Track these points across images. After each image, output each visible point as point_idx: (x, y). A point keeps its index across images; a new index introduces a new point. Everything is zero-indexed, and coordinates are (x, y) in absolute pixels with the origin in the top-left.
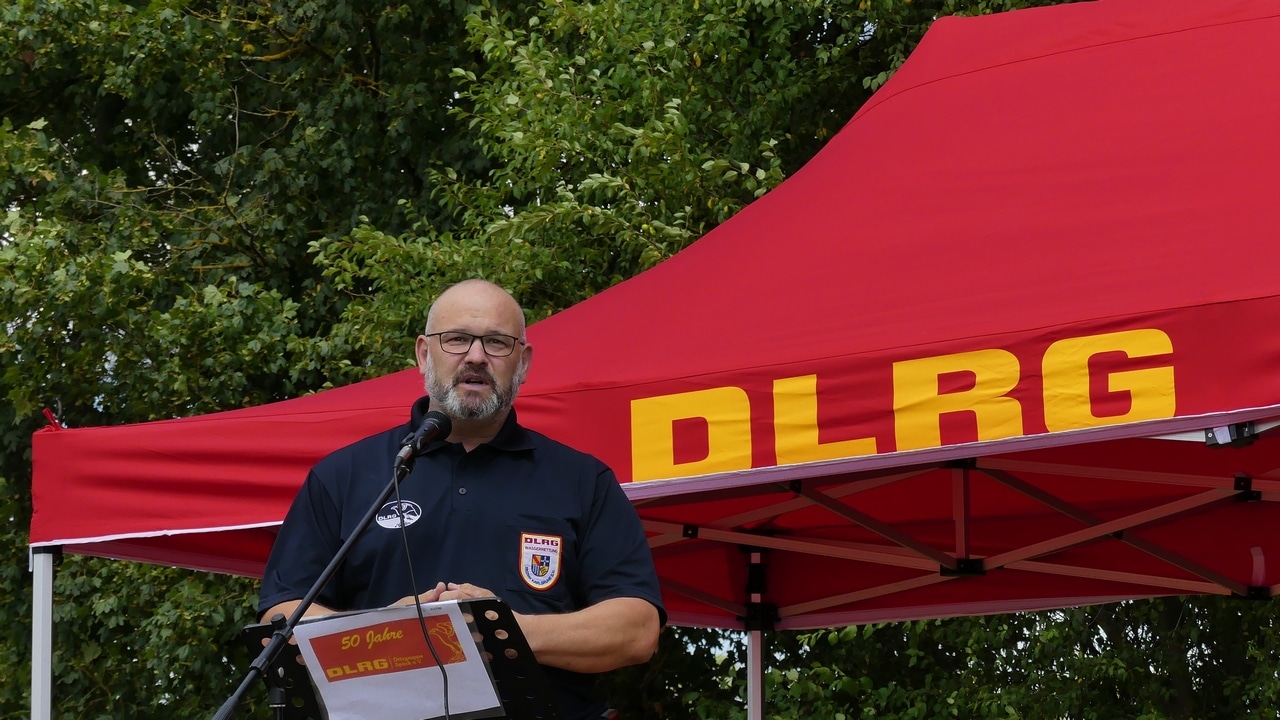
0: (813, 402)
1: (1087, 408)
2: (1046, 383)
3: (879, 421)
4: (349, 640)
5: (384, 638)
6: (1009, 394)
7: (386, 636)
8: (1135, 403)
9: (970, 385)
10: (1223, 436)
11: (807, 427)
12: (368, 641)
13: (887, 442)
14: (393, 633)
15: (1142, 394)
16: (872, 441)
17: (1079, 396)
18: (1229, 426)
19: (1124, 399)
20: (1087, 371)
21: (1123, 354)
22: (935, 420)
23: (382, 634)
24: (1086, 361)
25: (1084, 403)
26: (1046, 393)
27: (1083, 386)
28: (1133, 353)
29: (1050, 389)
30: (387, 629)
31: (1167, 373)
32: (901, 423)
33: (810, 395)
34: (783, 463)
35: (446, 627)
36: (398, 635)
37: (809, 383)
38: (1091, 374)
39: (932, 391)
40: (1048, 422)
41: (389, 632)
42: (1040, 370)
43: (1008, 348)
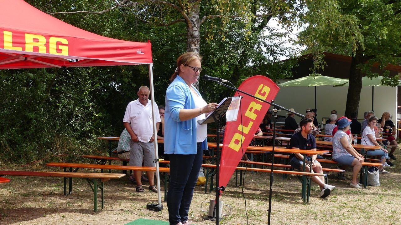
0: (11, 37)
3: (23, 44)
6: (44, 45)
8: (63, 51)
9: (38, 42)
10: (74, 61)
11: (10, 42)
13: (24, 49)
16: (22, 48)
18: (75, 59)
21: (61, 42)
22: (32, 47)
24: (56, 42)
27: (55, 47)
28: (63, 43)
29: (51, 45)
32: (27, 46)
34: (5, 48)
37: (10, 34)
39: (32, 41)
40: (50, 52)
42: (49, 42)
43: (44, 36)
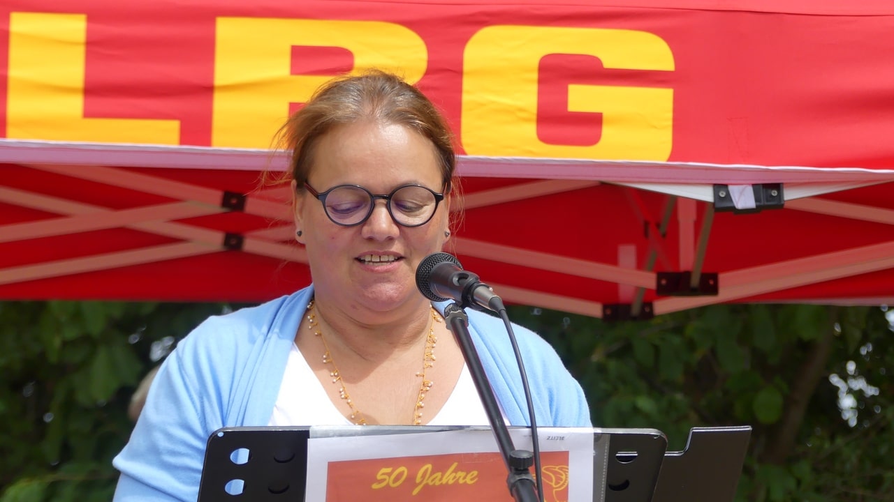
0: (79, 54)
1: (531, 129)
2: (467, 83)
4: (389, 474)
5: (444, 481)
7: (449, 477)
8: (607, 131)
9: (344, 69)
10: (744, 199)
11: (67, 90)
12: (418, 480)
13: (197, 130)
14: (461, 474)
15: (619, 120)
16: (173, 126)
17: (521, 110)
18: (753, 185)
19: (590, 125)
20: (535, 76)
21: (596, 61)
22: (282, 110)
23: (444, 472)
24: (535, 63)
25: (526, 120)
26: (466, 98)
27: (528, 97)
28: (610, 61)
29: (472, 93)
30: (455, 465)
31: (664, 97)
32: (222, 105)
33: (74, 44)
34: (18, 136)
35: (555, 473)
36: (469, 478)
37: (75, 27)
38: (541, 81)
39: (282, 68)
40: (465, 141)
41: (455, 471)
42: (460, 63)
43: (410, 24)
